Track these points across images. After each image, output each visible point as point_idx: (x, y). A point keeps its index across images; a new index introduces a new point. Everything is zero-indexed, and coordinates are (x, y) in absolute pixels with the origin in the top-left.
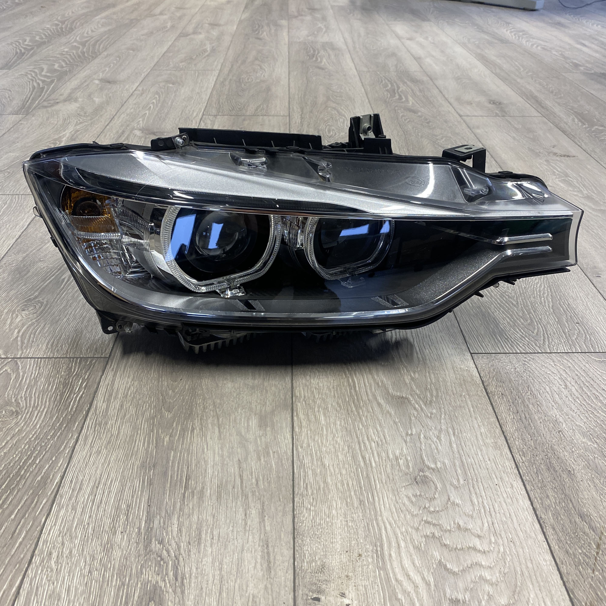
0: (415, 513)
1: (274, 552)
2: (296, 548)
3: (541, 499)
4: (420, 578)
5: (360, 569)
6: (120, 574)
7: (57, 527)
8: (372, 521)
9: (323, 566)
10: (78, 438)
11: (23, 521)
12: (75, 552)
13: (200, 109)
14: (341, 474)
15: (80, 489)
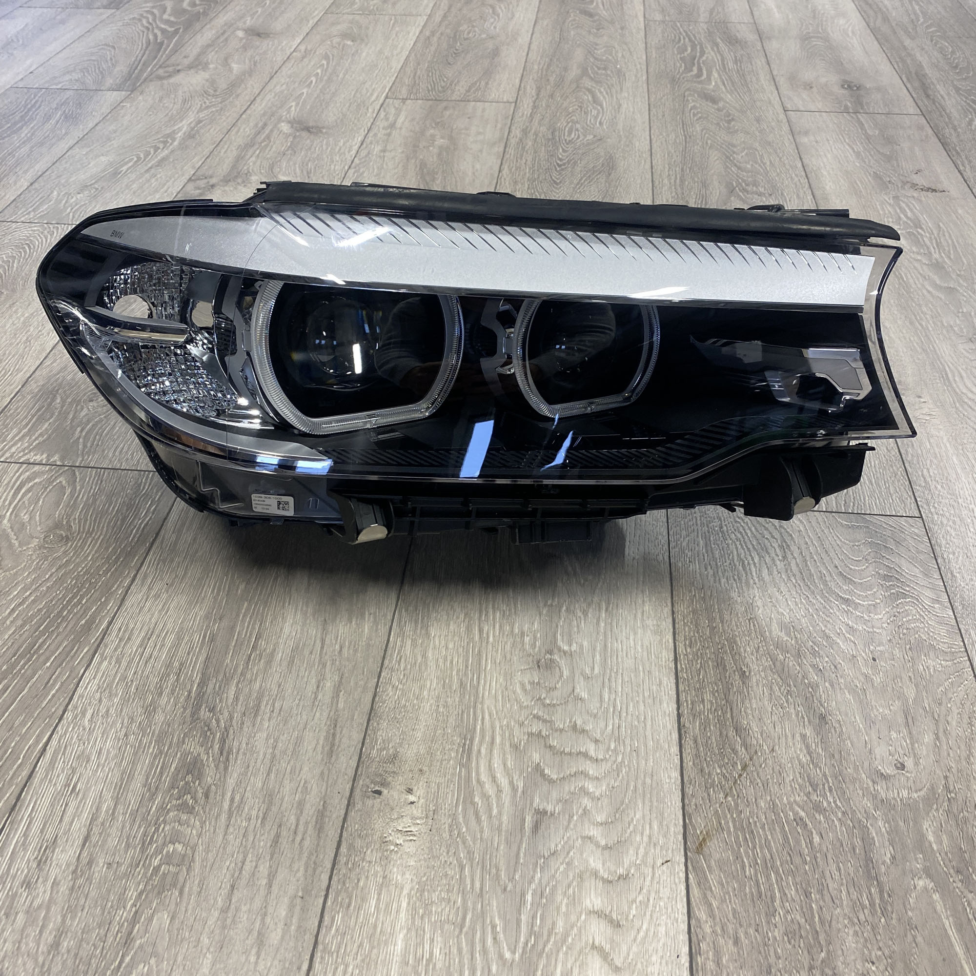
0: (525, 704)
1: (341, 733)
2: (369, 732)
3: (692, 703)
4: (507, 781)
5: (439, 764)
6: (159, 741)
7: (96, 681)
8: (468, 708)
9: (395, 756)
10: (135, 576)
11: (59, 669)
12: (112, 711)
13: (384, 87)
14: (447, 648)
15: (129, 639)
